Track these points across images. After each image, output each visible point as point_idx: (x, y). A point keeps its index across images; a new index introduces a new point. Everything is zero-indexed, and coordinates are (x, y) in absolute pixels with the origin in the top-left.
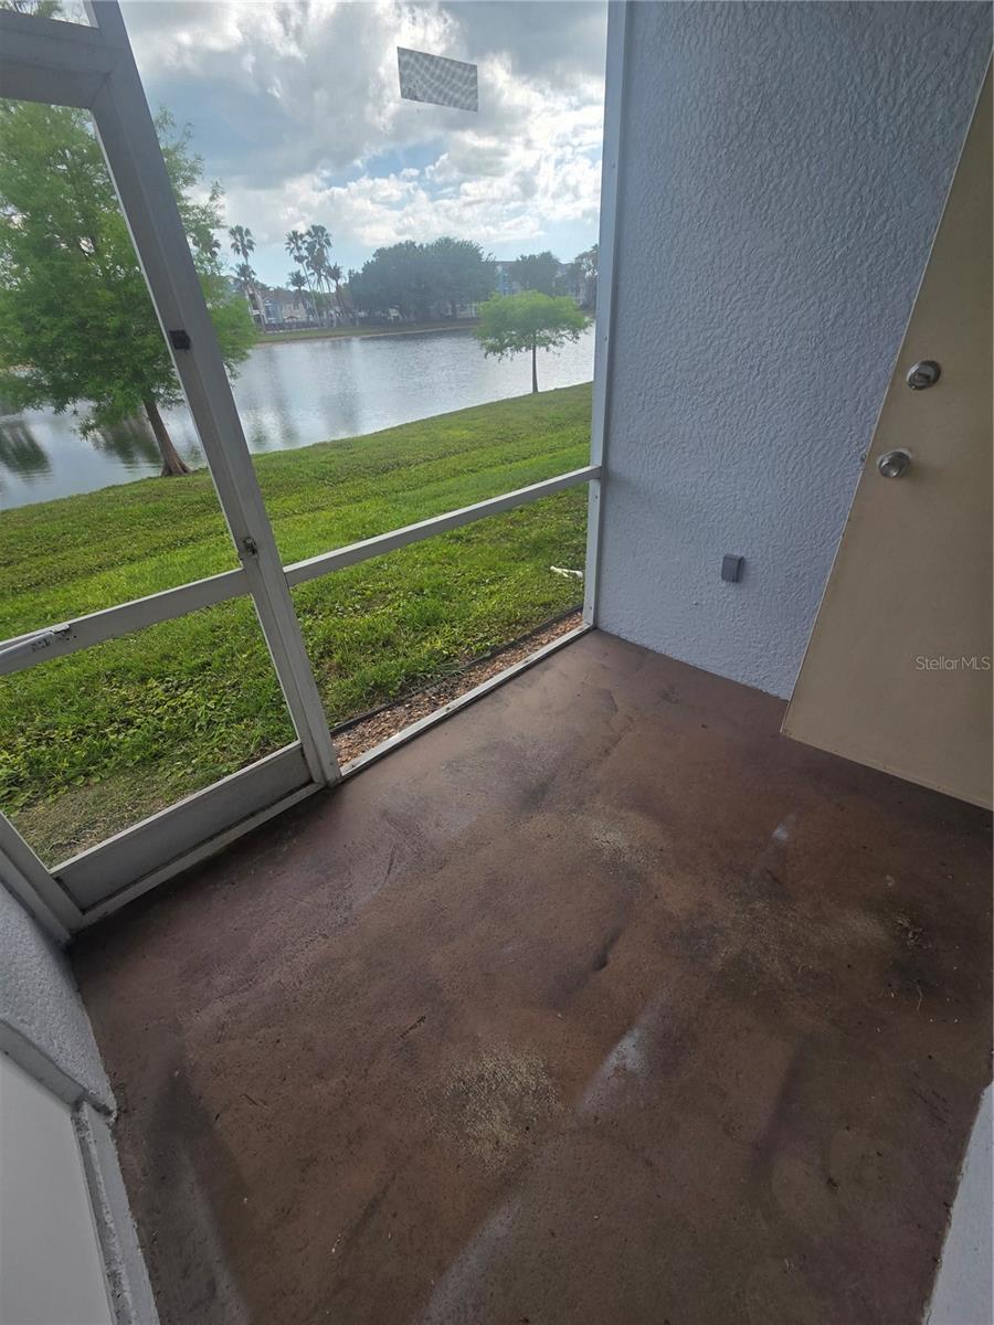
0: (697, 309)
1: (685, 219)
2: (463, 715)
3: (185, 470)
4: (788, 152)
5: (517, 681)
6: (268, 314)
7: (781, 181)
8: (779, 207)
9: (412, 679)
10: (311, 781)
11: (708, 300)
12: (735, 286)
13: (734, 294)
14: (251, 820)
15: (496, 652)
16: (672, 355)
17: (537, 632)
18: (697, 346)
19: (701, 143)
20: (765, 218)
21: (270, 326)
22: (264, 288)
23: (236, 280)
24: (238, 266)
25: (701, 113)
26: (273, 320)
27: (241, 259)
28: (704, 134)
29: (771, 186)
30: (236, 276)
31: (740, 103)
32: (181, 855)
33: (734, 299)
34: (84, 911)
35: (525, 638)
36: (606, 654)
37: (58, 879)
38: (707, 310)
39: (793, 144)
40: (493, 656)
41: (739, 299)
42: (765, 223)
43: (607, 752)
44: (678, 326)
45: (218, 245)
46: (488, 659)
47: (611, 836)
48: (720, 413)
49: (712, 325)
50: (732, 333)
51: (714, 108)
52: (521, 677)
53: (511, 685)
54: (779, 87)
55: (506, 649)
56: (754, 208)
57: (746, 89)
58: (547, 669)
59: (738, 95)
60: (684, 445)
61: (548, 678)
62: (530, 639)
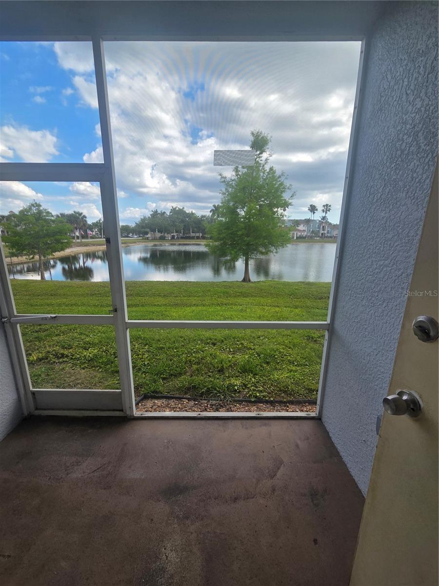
0: (377, 248)
1: (375, 201)
2: (203, 422)
3: (249, 281)
4: (427, 160)
5: (244, 422)
6: (328, 232)
7: (422, 177)
8: (421, 192)
9: (209, 391)
10: (122, 410)
11: (382, 244)
12: (396, 237)
13: (395, 242)
14: (95, 412)
15: (259, 401)
16: (365, 271)
17: (292, 403)
18: (376, 268)
19: (384, 162)
20: (413, 199)
21: (327, 237)
22: (330, 224)
23: (320, 221)
24: (322, 216)
25: (384, 148)
26: (329, 235)
27: (324, 214)
28: (385, 157)
29: (417, 180)
30: (320, 220)
31: (403, 140)
32: (69, 409)
33: (396, 244)
34: (37, 409)
35: (280, 402)
36: (308, 439)
37: (33, 393)
38: (382, 249)
39: (430, 156)
40: (255, 402)
41: (398, 245)
42: (413, 201)
43: (236, 499)
44: (368, 256)
45: (317, 210)
46: (250, 402)
47: (172, 556)
48: (386, 312)
49: (384, 258)
50: (393, 265)
51: (390, 144)
52: (248, 421)
53: (239, 422)
54: (422, 126)
55: (267, 402)
56: (408, 192)
57: (406, 131)
58: (265, 425)
59: (401, 135)
60: (366, 327)
61: (260, 430)
62: (284, 404)
